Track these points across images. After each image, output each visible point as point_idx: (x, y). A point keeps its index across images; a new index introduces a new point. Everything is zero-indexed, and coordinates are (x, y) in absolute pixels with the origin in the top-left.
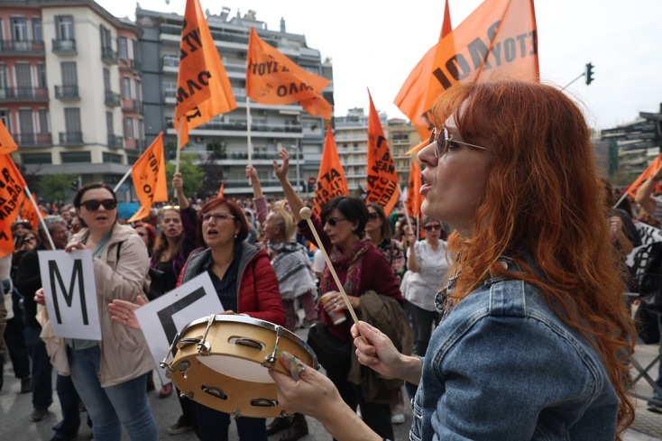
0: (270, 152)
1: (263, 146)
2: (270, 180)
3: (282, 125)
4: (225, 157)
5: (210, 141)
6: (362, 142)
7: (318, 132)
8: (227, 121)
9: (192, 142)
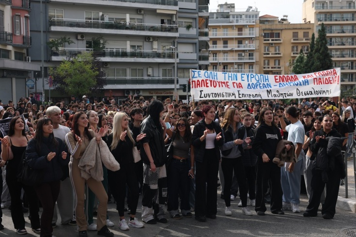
0: (146, 49)
1: (140, 44)
2: (146, 78)
3: (158, 24)
4: (104, 54)
5: (90, 39)
6: (232, 39)
7: (193, 32)
8: (106, 20)
9: (73, 39)
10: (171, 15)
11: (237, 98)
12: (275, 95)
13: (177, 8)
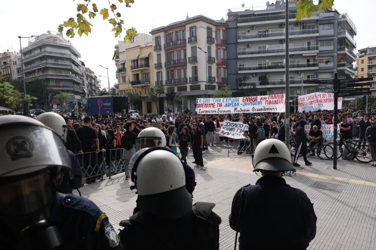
0: (296, 79)
1: (292, 75)
3: (305, 63)
4: (268, 84)
5: (260, 75)
7: (331, 65)
8: (270, 64)
9: (250, 77)
10: (314, 56)
11: (217, 113)
12: (239, 111)
13: (318, 51)
